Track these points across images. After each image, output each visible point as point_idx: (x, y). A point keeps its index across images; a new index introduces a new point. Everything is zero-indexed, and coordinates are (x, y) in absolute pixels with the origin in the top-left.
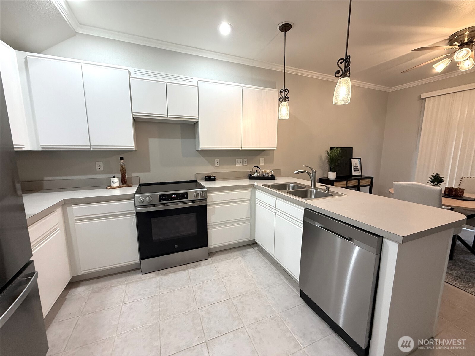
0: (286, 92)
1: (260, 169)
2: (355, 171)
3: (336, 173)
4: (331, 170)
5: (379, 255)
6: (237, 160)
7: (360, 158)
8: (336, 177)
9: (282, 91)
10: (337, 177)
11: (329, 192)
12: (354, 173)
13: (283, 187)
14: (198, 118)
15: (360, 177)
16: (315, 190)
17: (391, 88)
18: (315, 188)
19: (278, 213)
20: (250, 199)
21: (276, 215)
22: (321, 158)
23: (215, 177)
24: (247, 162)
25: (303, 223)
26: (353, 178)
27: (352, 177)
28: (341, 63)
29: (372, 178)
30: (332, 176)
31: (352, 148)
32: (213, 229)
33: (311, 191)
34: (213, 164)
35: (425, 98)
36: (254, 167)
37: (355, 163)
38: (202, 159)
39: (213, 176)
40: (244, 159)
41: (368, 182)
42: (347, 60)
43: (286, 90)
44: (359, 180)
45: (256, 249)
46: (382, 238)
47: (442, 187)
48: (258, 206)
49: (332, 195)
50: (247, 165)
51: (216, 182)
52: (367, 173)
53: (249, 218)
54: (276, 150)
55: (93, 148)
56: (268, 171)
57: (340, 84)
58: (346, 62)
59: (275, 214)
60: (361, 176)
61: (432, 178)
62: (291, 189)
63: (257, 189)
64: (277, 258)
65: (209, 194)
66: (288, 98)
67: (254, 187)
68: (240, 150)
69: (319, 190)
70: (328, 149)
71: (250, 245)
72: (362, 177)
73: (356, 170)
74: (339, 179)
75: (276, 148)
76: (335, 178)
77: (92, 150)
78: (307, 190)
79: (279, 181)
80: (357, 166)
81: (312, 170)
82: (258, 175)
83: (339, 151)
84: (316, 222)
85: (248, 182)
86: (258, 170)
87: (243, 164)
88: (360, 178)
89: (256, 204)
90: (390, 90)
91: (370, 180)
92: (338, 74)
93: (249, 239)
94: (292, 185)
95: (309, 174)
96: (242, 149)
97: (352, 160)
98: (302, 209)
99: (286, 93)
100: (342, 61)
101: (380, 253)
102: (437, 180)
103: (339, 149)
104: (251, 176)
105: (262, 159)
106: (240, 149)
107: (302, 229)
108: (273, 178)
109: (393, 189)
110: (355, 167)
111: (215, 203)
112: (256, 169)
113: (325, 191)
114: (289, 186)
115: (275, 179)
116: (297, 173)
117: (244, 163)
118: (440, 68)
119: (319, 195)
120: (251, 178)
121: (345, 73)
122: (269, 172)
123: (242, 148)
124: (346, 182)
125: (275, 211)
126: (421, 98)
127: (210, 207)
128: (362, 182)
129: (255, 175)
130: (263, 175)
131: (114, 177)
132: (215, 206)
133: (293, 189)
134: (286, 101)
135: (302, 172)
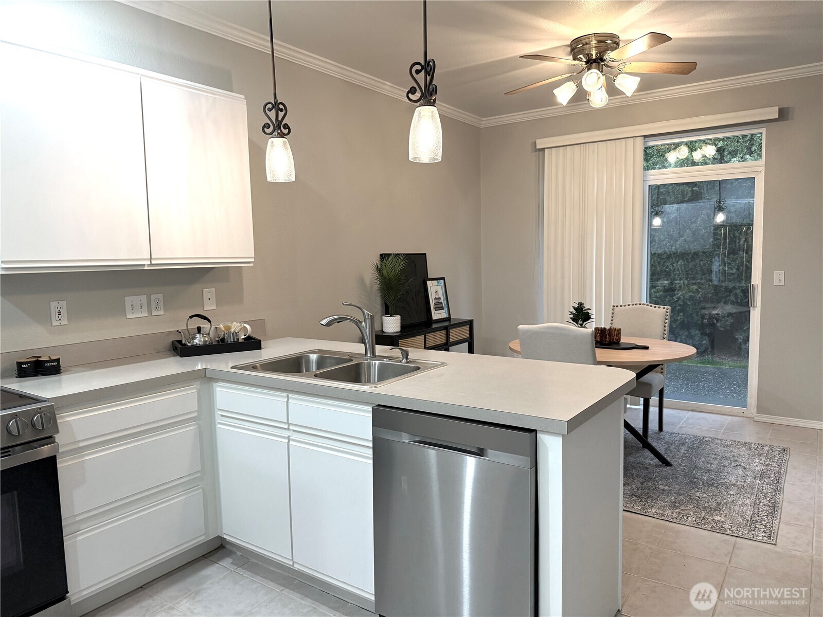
0: (281, 110)
1: (209, 321)
2: (436, 309)
3: (399, 317)
4: (388, 312)
5: (534, 468)
6: (128, 299)
7: (443, 279)
9: (270, 106)
10: (403, 327)
11: (408, 362)
12: (436, 315)
13: (294, 365)
15: (446, 324)
16: (377, 362)
17: (485, 120)
18: (374, 356)
19: (294, 436)
20: (195, 414)
21: (291, 443)
22: (362, 281)
23: (58, 360)
24: (161, 304)
25: (371, 445)
26: (434, 326)
27: (431, 325)
28: (418, 72)
29: (470, 323)
30: (392, 324)
31: (425, 254)
32: (80, 535)
33: (369, 365)
34: (44, 318)
35: (543, 149)
36: (191, 317)
37: (434, 290)
39: (53, 358)
40: (153, 297)
41: (463, 332)
42: (428, 68)
43: (281, 106)
44: (446, 329)
45: (227, 562)
46: (534, 433)
47: (590, 328)
48: (223, 429)
49: (418, 368)
50: (162, 312)
51: (64, 377)
52: (460, 314)
53: (199, 474)
54: (252, 265)
56: (235, 327)
57: (420, 117)
58: (427, 73)
59: (287, 441)
60: (448, 319)
61: (574, 311)
62: (313, 367)
63: (217, 380)
64: (304, 563)
65: (63, 417)
66: (286, 126)
67: (207, 376)
68: (146, 268)
69: (386, 361)
70: (376, 260)
71: (204, 557)
72: (452, 323)
73: (439, 307)
74: (408, 330)
75: (253, 260)
76: (400, 329)
78: (358, 366)
79: (272, 351)
80: (440, 298)
81: (363, 313)
82: (205, 341)
83: (401, 264)
84: (403, 434)
85: (174, 366)
86: (205, 325)
87: (150, 311)
88: (448, 325)
89: (219, 426)
90: (483, 123)
91: (468, 326)
92: (413, 93)
93: (202, 539)
94: (313, 357)
95: (357, 323)
96: (151, 265)
97: (429, 283)
98: (367, 411)
99: (281, 114)
100: (419, 67)
101: (534, 464)
102: (581, 315)
103: (402, 258)
104: (185, 345)
105: (209, 293)
106: (144, 265)
107: (371, 462)
108: (252, 344)
109: (518, 341)
110: (435, 299)
111: (81, 444)
112: (198, 322)
113: (401, 362)
114: (308, 361)
115: (260, 348)
116: (328, 324)
117: (153, 308)
119: (386, 374)
120: (181, 349)
121: (428, 96)
122: (239, 328)
123: (153, 262)
124: (422, 337)
125: (286, 433)
126: (537, 148)
127: (66, 461)
128: (455, 334)
129: (196, 341)
130: (222, 340)
132: (83, 456)
133: (318, 368)
134: (282, 135)
135: (339, 321)
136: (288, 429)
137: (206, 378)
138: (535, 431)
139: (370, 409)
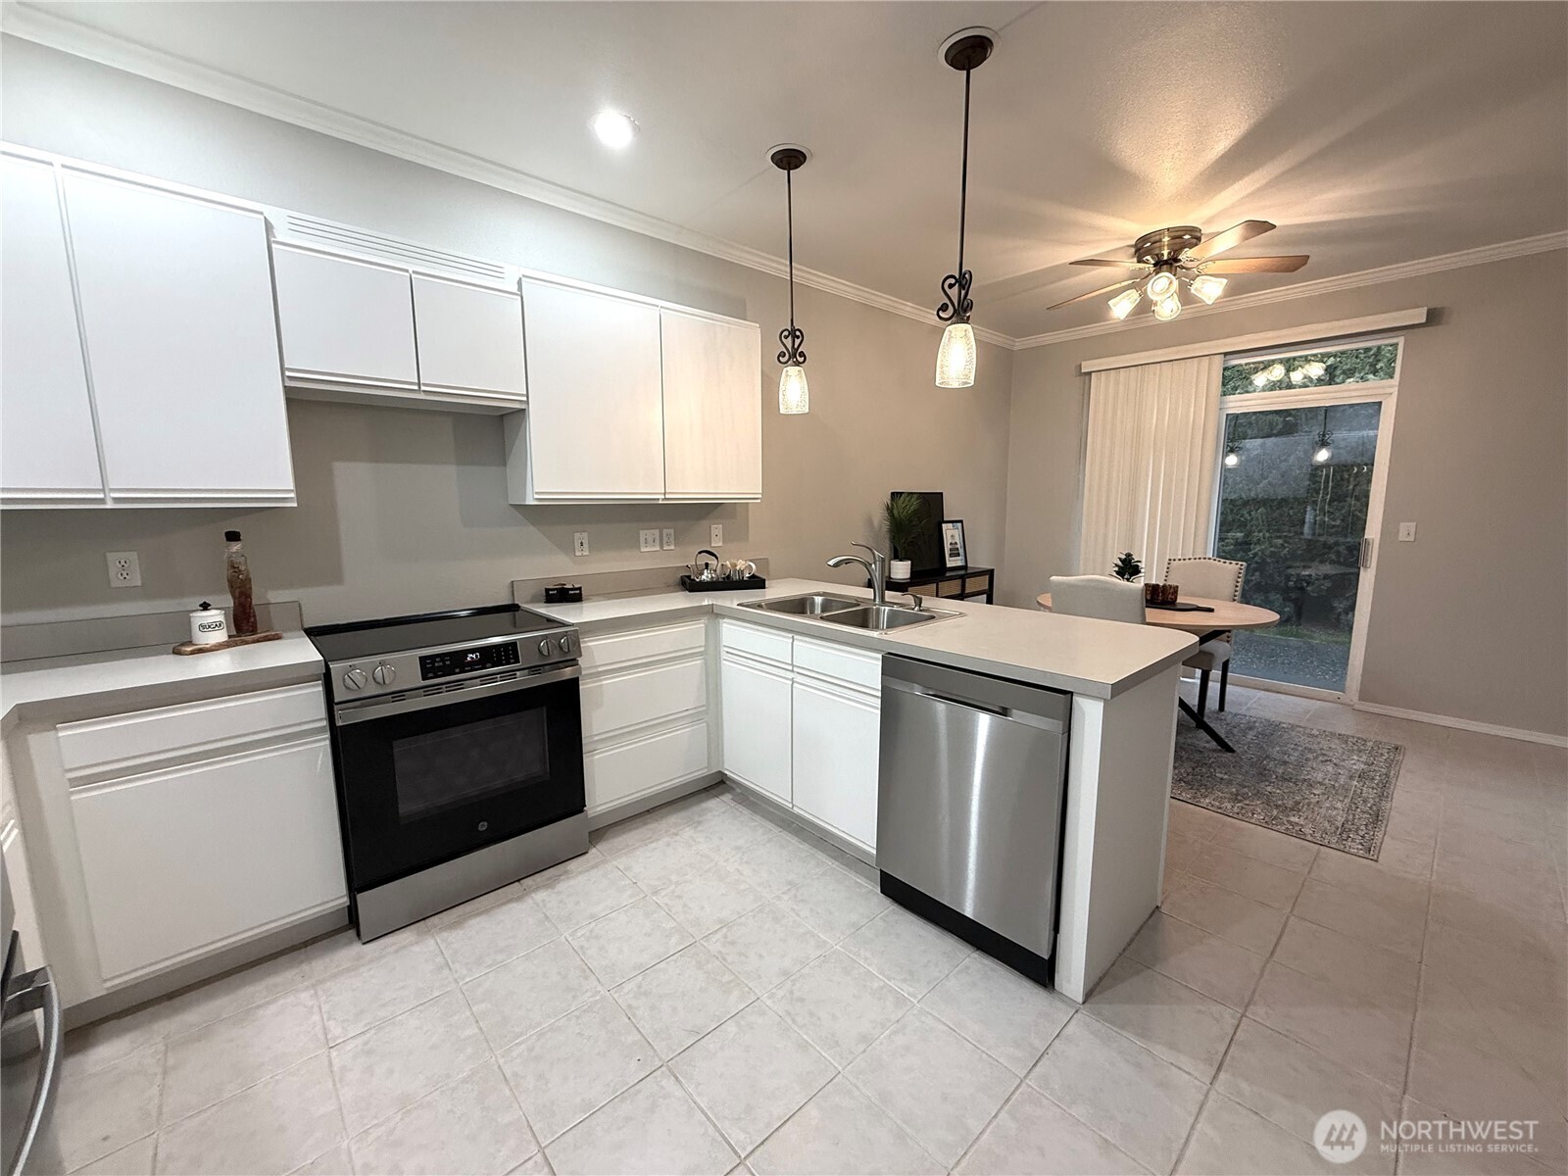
0: (798, 337)
1: (717, 558)
2: (951, 555)
3: (910, 562)
4: (897, 557)
5: (1066, 734)
6: (642, 533)
7: (961, 522)
8: (912, 573)
9: (786, 333)
11: (921, 611)
12: (951, 563)
13: (800, 606)
14: (525, 399)
15: (962, 572)
16: (887, 608)
17: (1018, 341)
18: (883, 602)
19: (799, 678)
20: (702, 649)
21: (795, 685)
22: (870, 522)
23: (580, 589)
24: (672, 539)
25: (879, 694)
26: (948, 574)
27: (944, 573)
28: (951, 286)
29: (991, 573)
30: (901, 570)
31: (942, 493)
32: (598, 753)
33: (878, 610)
34: (568, 548)
35: (1090, 373)
36: (700, 553)
37: (950, 534)
38: (531, 531)
39: (576, 586)
40: (665, 531)
41: (982, 583)
42: (963, 281)
43: (798, 333)
44: (963, 578)
45: (727, 797)
46: (1069, 695)
47: (1139, 583)
48: (730, 669)
49: (933, 617)
50: (673, 547)
51: (585, 605)
52: (979, 561)
53: (704, 708)
54: (759, 501)
55: (117, 500)
56: (741, 564)
57: (950, 337)
58: (962, 287)
59: (790, 682)
60: (965, 567)
61: (1120, 563)
62: (818, 610)
63: (723, 616)
64: (804, 807)
65: (586, 642)
66: (802, 354)
67: (715, 611)
68: (660, 502)
69: (896, 608)
70: (887, 499)
71: (706, 789)
72: (969, 572)
73: (955, 553)
74: (919, 578)
75: (760, 496)
76: (908, 576)
77: (109, 505)
78: (866, 611)
79: (776, 591)
80: (956, 543)
81: (874, 554)
82: (712, 578)
83: (915, 503)
84: (915, 685)
85: (681, 601)
86: (713, 562)
87: (662, 546)
88: (964, 574)
89: (725, 662)
90: (1016, 344)
91: (987, 577)
92: (944, 311)
93: (705, 772)
94: (819, 600)
95: (867, 565)
96: (666, 499)
97: (944, 525)
98: (877, 659)
99: (797, 342)
100: (953, 281)
101: (1067, 730)
102: (1128, 568)
103: (915, 496)
104: (694, 580)
105: (717, 529)
106: (658, 499)
107: (879, 712)
108: (757, 583)
109: (1049, 595)
110: (951, 544)
111: (600, 669)
112: (706, 558)
113: (913, 609)
114: (813, 603)
115: (764, 587)
116: (836, 565)
117: (664, 542)
118: (1122, 308)
119: (895, 621)
120: (690, 584)
121: (961, 312)
122: (744, 566)
123: (667, 496)
124: (935, 585)
125: (790, 675)
126: (1083, 371)
127: (587, 683)
128: (971, 585)
129: (704, 577)
130: (729, 577)
131: (205, 607)
132: (601, 681)
133: (823, 611)
134: (798, 364)
135: (847, 562)
136: (792, 671)
137: (713, 614)
138: (1072, 693)
139: (880, 656)
